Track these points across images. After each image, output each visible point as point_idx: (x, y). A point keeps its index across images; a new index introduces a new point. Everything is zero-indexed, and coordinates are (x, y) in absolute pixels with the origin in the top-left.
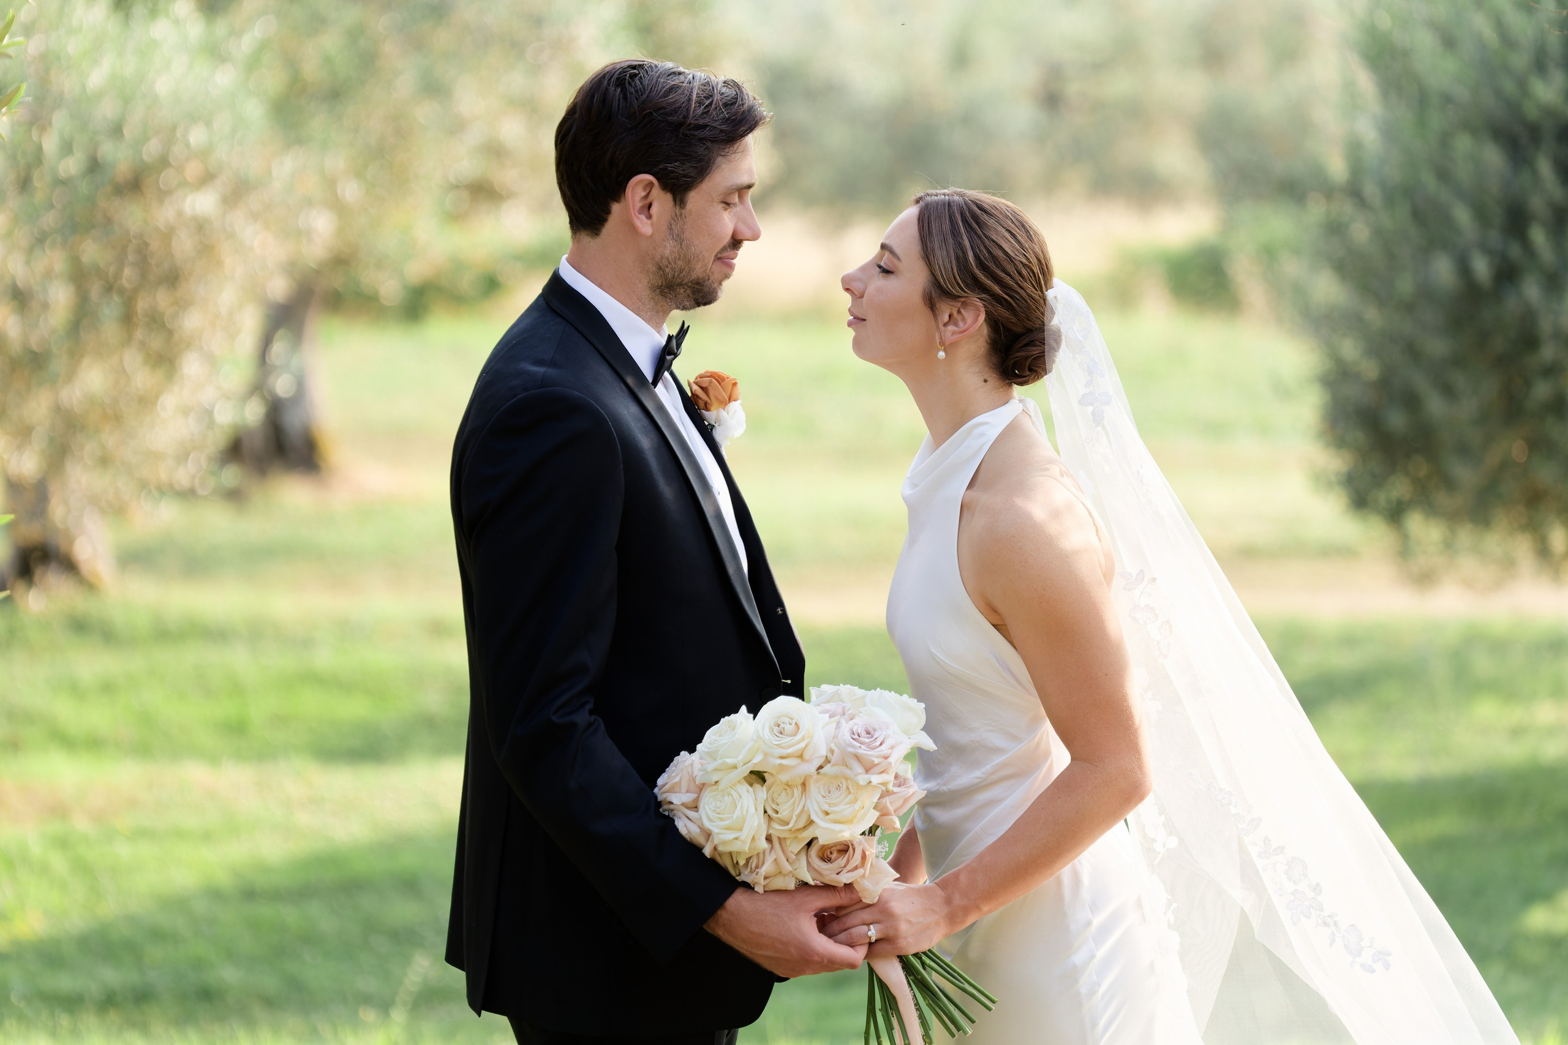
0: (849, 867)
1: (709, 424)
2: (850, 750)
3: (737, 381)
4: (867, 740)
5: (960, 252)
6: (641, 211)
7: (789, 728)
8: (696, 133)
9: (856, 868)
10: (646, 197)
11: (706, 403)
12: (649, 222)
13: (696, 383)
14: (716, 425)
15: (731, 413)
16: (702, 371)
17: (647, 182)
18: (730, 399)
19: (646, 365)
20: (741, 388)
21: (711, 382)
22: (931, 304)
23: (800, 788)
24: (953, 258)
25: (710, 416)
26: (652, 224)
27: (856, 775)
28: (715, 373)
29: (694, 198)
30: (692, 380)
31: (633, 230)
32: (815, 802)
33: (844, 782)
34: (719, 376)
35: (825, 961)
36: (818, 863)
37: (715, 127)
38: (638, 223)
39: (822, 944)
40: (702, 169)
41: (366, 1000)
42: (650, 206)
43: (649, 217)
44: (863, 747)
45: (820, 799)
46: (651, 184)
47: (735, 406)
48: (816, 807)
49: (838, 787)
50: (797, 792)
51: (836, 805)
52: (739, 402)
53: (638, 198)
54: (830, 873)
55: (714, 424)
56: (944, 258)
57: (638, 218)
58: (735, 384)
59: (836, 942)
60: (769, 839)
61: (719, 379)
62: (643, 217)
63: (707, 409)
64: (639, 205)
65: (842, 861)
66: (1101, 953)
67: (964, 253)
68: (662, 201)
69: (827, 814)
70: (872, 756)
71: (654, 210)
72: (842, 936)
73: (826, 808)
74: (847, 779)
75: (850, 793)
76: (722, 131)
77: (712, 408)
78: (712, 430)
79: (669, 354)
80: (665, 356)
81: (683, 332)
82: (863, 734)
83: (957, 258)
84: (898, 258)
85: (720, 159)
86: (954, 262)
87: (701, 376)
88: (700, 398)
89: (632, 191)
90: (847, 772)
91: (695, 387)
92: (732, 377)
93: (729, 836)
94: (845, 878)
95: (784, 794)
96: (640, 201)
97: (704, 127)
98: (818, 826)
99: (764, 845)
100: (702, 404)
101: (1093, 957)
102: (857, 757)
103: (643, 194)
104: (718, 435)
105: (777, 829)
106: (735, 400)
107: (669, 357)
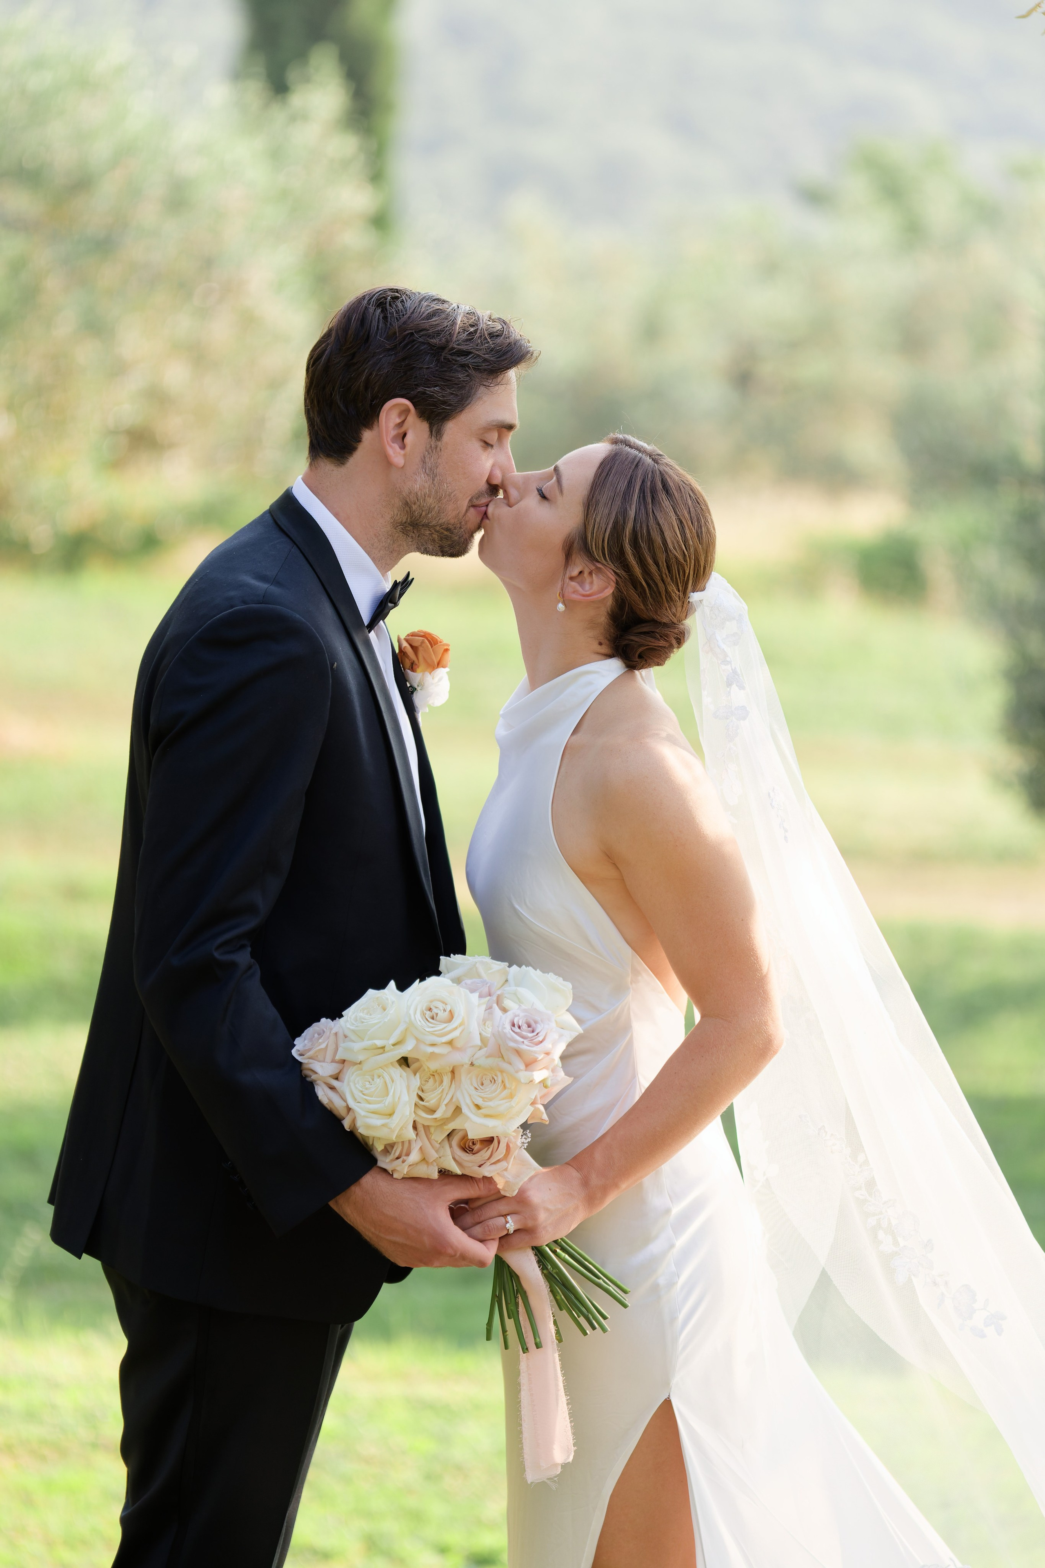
0: (493, 1160)
1: (410, 686)
2: (512, 1044)
3: (450, 648)
4: (530, 1035)
5: (621, 518)
6: (394, 439)
7: (443, 1015)
8: (458, 359)
9: (499, 1161)
10: (401, 424)
11: (412, 664)
12: (401, 452)
13: (407, 640)
14: (418, 689)
15: (436, 680)
16: (415, 629)
17: (403, 408)
18: (439, 664)
19: (365, 611)
20: (451, 656)
21: (423, 642)
22: (569, 551)
23: (450, 1075)
25: (415, 677)
26: (404, 456)
27: (517, 1072)
28: (429, 634)
30: (403, 637)
31: (384, 459)
32: (466, 1092)
33: (499, 1074)
34: (433, 638)
35: (458, 1255)
36: (460, 1154)
37: (478, 356)
38: (390, 451)
39: (457, 1236)
40: (463, 398)
42: (405, 435)
43: (403, 447)
44: (526, 1042)
45: (473, 1092)
46: (407, 410)
47: (442, 672)
48: (468, 1101)
49: (493, 1081)
50: (447, 1079)
51: (490, 1100)
52: (447, 669)
53: (391, 425)
54: (470, 1164)
55: (417, 687)
56: (604, 518)
57: (391, 446)
58: (447, 650)
59: (470, 1236)
60: (415, 1127)
61: (433, 641)
62: (396, 446)
63: (413, 669)
64: (393, 433)
65: (485, 1154)
66: (680, 1242)
67: (625, 521)
68: (417, 430)
69: (478, 1107)
70: (534, 1053)
71: (409, 439)
72: (477, 1230)
73: (480, 1102)
74: (502, 1071)
75: (505, 1087)
76: (485, 360)
77: (419, 670)
78: (412, 693)
79: (391, 602)
80: (384, 604)
81: (407, 582)
82: (525, 1027)
83: (616, 523)
84: (562, 491)
85: (482, 389)
86: (610, 526)
87: (413, 635)
88: (408, 657)
89: (387, 413)
90: (505, 1066)
91: (405, 644)
92: (445, 642)
93: (376, 1121)
94: (487, 1171)
95: (431, 1080)
96: (394, 429)
97: (466, 353)
98: (468, 1118)
99: (411, 1134)
100: (408, 663)
101: (672, 1246)
102: (518, 1052)
103: (398, 421)
104: (417, 699)
105: (425, 1117)
106: (444, 667)
107: (390, 605)
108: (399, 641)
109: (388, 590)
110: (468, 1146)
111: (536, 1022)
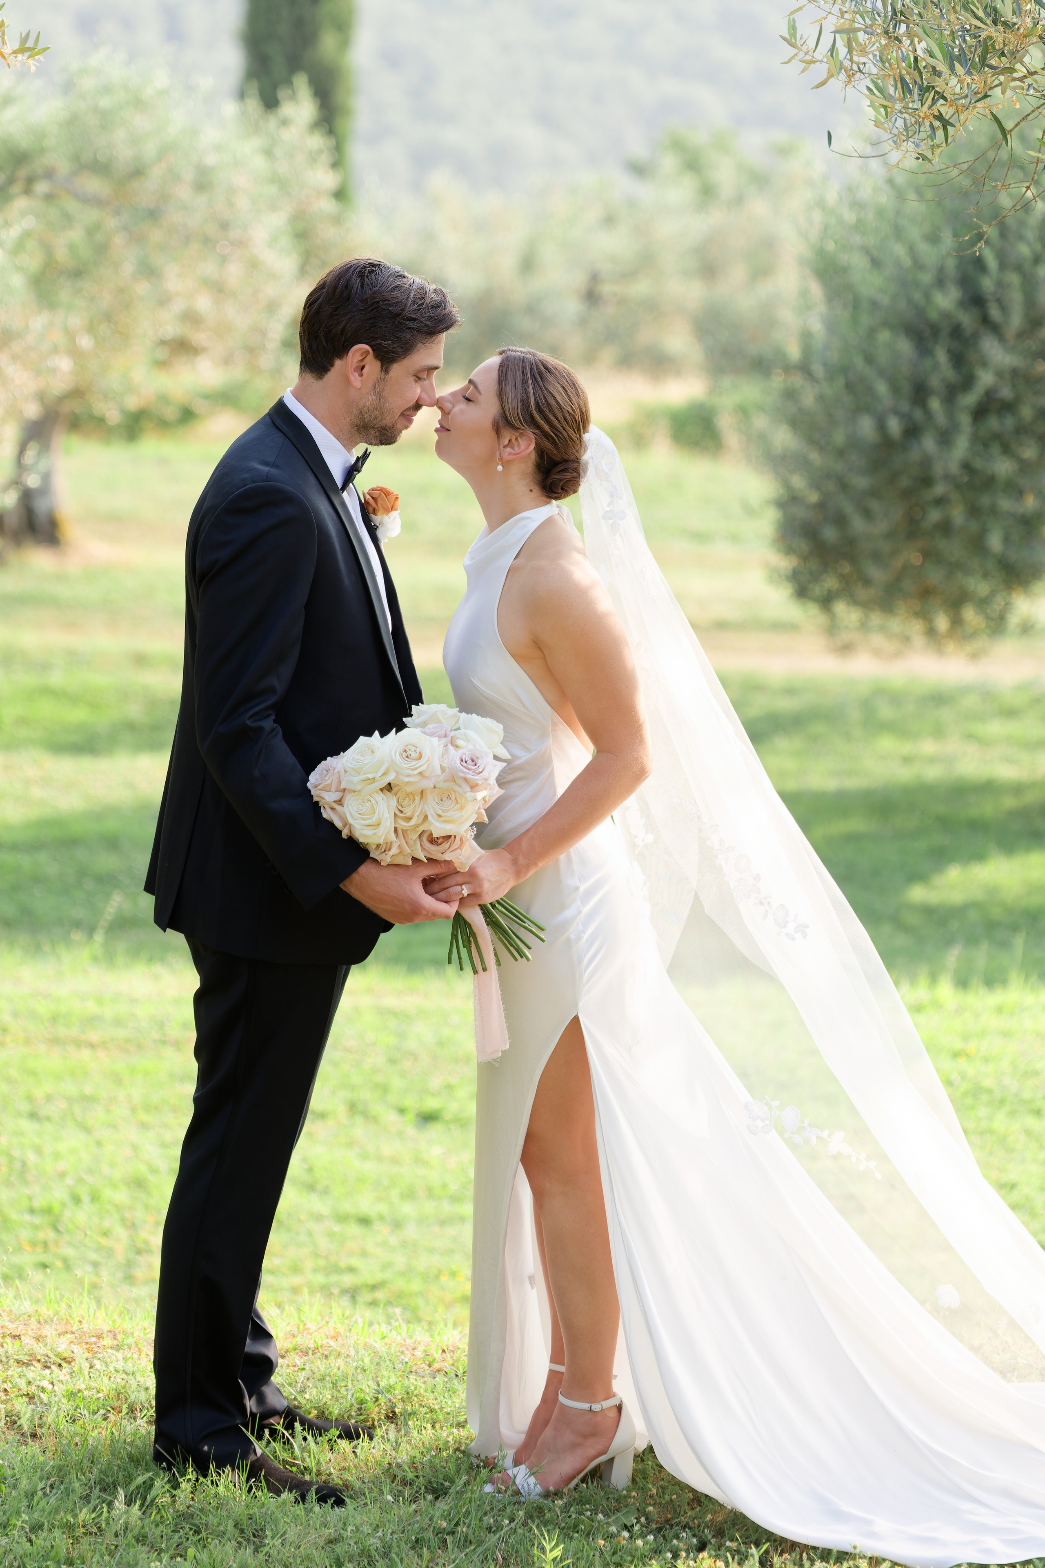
0: (452, 850)
1: (374, 525)
2: (461, 773)
3: (399, 496)
4: (474, 768)
5: (525, 397)
6: (356, 370)
7: (415, 755)
8: (408, 323)
9: (456, 850)
10: (362, 360)
11: (374, 510)
12: (360, 379)
13: (369, 494)
14: (380, 526)
15: (391, 519)
16: (374, 486)
17: (363, 350)
18: (392, 509)
19: (338, 478)
20: (399, 503)
21: (380, 494)
22: (497, 430)
23: (420, 795)
24: (519, 400)
25: (376, 519)
26: (362, 381)
27: (465, 793)
28: (384, 488)
29: (397, 369)
30: (366, 492)
31: (348, 381)
32: (431, 806)
33: (453, 793)
34: (387, 491)
35: (430, 914)
36: (428, 846)
38: (352, 378)
39: (428, 900)
40: (407, 349)
41: (77, 924)
42: (363, 367)
43: (361, 375)
44: (470, 772)
45: (436, 806)
46: (368, 352)
47: (394, 514)
48: (432, 812)
49: (449, 797)
50: (418, 798)
51: (447, 811)
52: (398, 511)
53: (355, 360)
54: (436, 853)
56: (513, 400)
57: (353, 374)
58: (397, 498)
59: (438, 900)
60: (396, 830)
61: (386, 493)
62: (356, 374)
63: (375, 514)
64: (355, 364)
65: (446, 845)
67: (528, 398)
68: (373, 366)
69: (440, 816)
70: (477, 780)
71: (366, 371)
72: (443, 896)
73: (440, 812)
74: (454, 791)
75: (457, 802)
77: (379, 514)
78: (376, 529)
79: (356, 471)
80: (351, 472)
81: (366, 455)
82: (470, 762)
83: (522, 401)
84: (480, 393)
85: (420, 345)
86: (519, 403)
87: (373, 490)
88: (371, 505)
89: (351, 355)
90: (457, 788)
91: (368, 497)
92: (395, 493)
93: (368, 832)
94: (448, 856)
95: (407, 799)
96: (357, 363)
97: (415, 320)
98: (432, 823)
99: (393, 836)
100: (371, 510)
101: (580, 912)
102: (466, 780)
103: (360, 357)
104: (380, 533)
105: (402, 824)
106: (396, 510)
107: (355, 473)
108: (364, 494)
109: (353, 462)
110: (433, 841)
111: (477, 758)
